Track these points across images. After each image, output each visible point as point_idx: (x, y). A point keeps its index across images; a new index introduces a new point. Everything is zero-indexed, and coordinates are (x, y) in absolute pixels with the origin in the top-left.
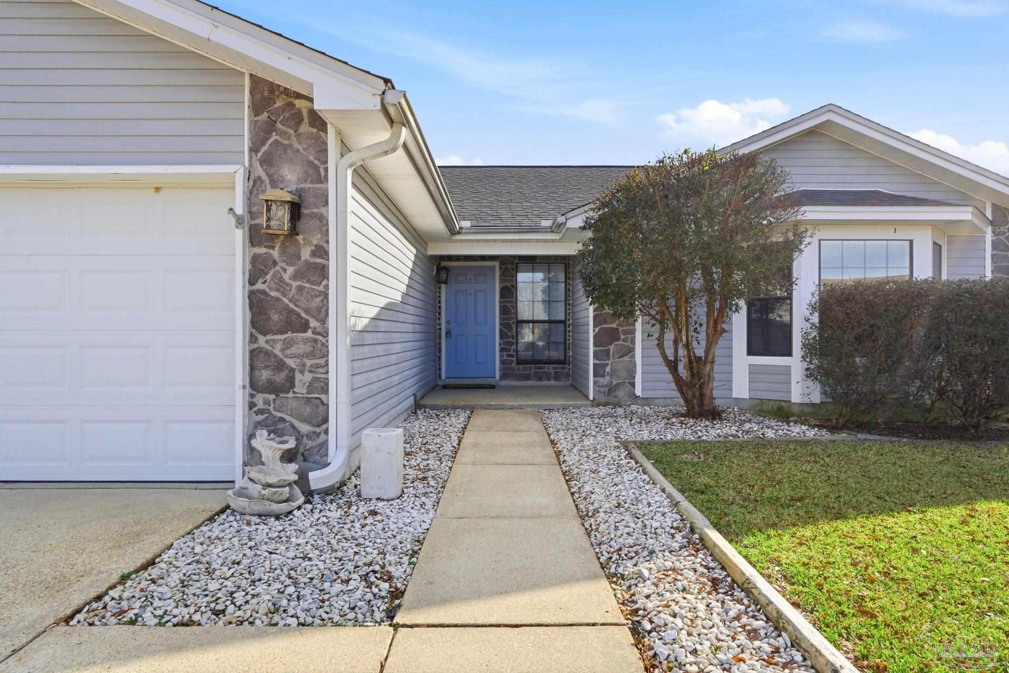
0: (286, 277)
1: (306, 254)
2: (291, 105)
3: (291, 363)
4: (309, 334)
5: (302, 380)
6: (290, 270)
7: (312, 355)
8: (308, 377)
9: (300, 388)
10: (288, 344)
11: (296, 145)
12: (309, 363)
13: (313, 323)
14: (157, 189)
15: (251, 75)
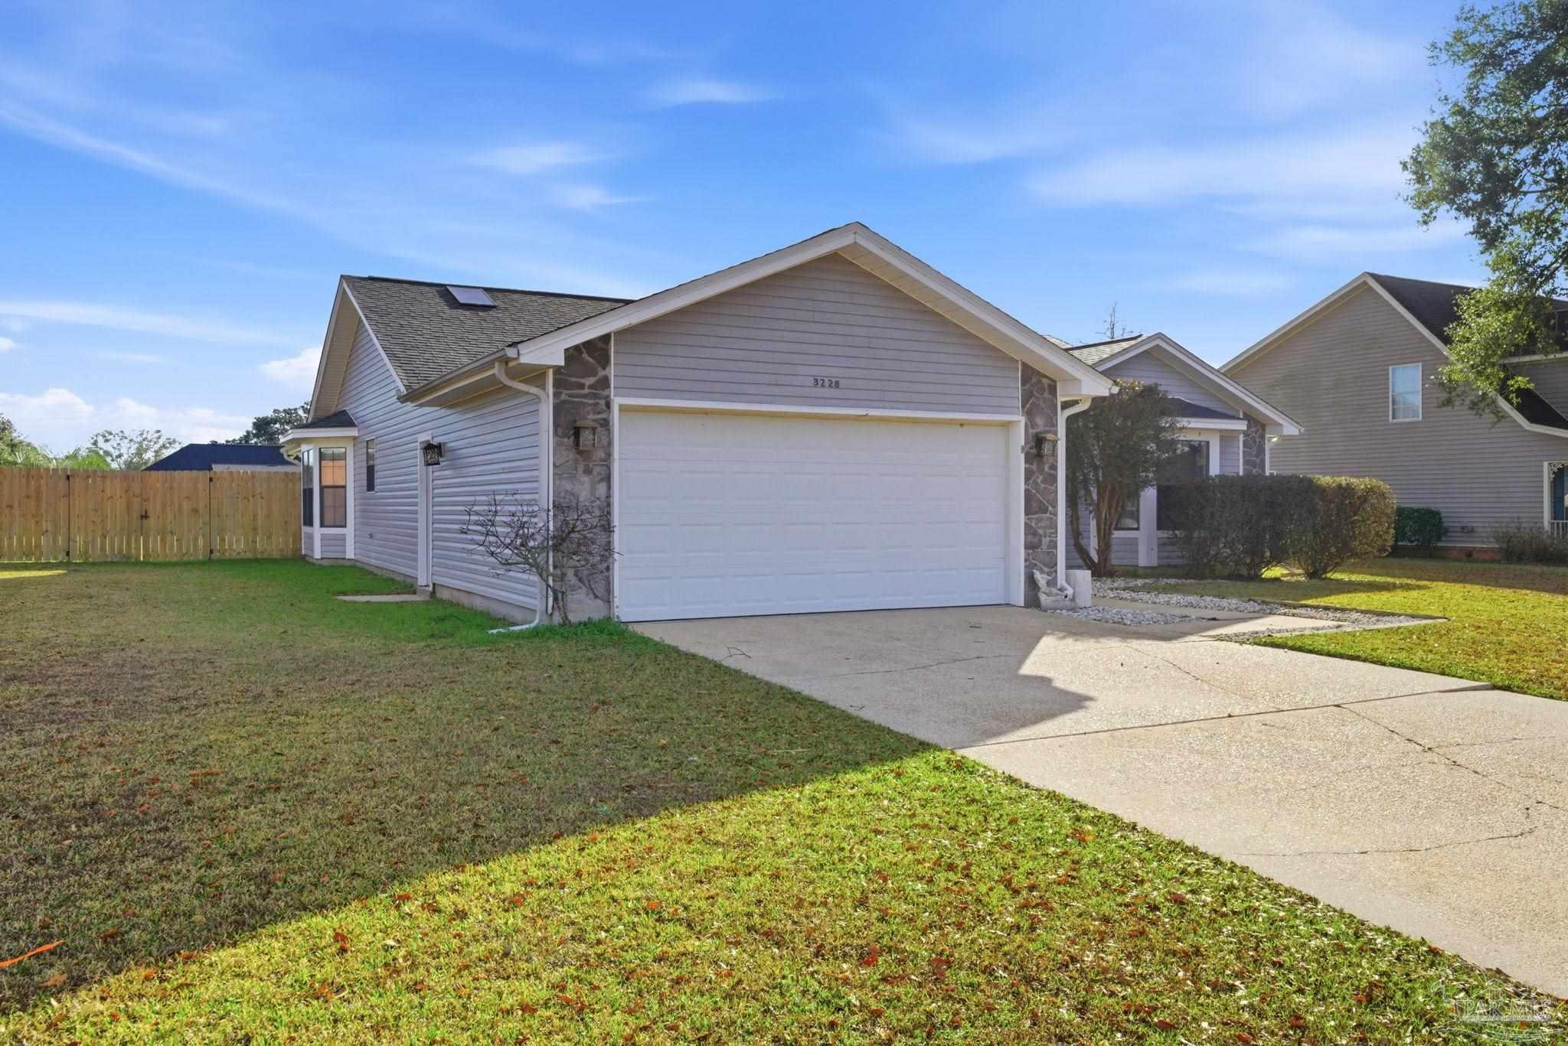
0: (1039, 481)
1: (1046, 469)
2: (1040, 382)
3: (1041, 532)
4: (1048, 515)
5: (1045, 541)
6: (1041, 477)
7: (1051, 528)
8: (1048, 539)
9: (1044, 547)
10: (1039, 520)
11: (1042, 405)
12: (1048, 531)
13: (1050, 508)
14: (962, 425)
15: (1024, 365)
